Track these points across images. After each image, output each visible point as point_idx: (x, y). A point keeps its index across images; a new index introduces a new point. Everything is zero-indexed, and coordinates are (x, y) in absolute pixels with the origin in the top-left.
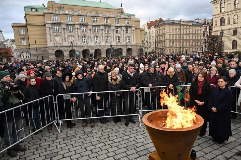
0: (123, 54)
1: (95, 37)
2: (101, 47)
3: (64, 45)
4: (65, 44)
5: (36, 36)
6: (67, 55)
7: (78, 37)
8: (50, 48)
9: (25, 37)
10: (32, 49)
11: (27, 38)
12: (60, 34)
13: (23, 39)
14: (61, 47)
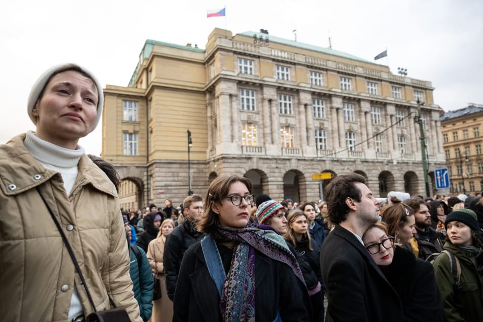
0: (418, 190)
1: (348, 133)
2: (366, 164)
3: (268, 153)
4: (273, 151)
5: (176, 125)
6: (278, 188)
7: (307, 129)
8: (230, 161)
9: (137, 129)
10: (162, 165)
11: (142, 134)
12: (257, 118)
13: (131, 134)
14: (261, 161)
